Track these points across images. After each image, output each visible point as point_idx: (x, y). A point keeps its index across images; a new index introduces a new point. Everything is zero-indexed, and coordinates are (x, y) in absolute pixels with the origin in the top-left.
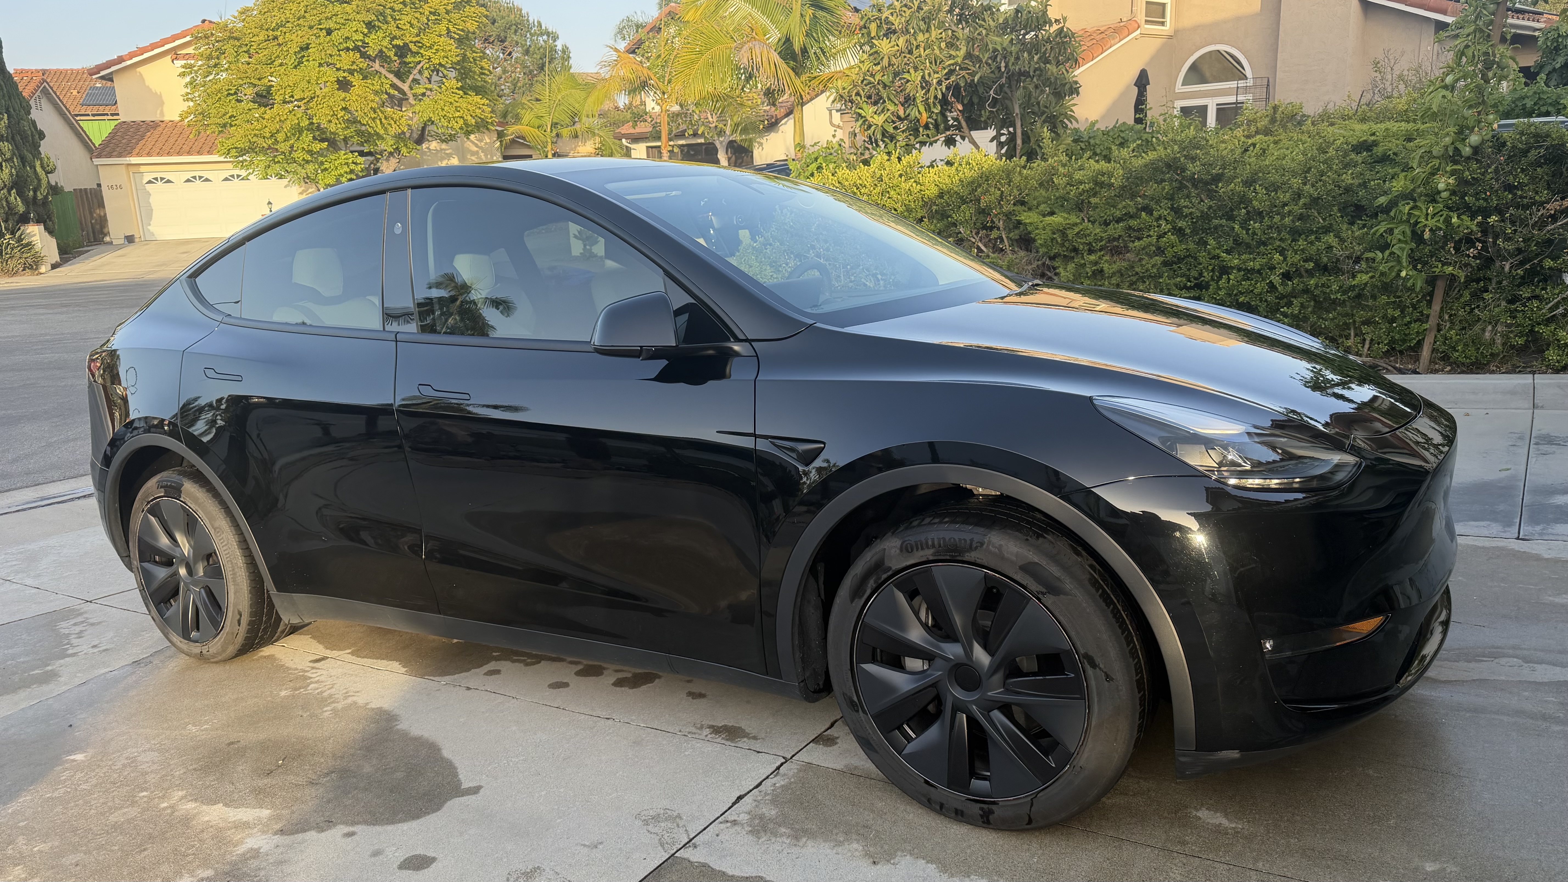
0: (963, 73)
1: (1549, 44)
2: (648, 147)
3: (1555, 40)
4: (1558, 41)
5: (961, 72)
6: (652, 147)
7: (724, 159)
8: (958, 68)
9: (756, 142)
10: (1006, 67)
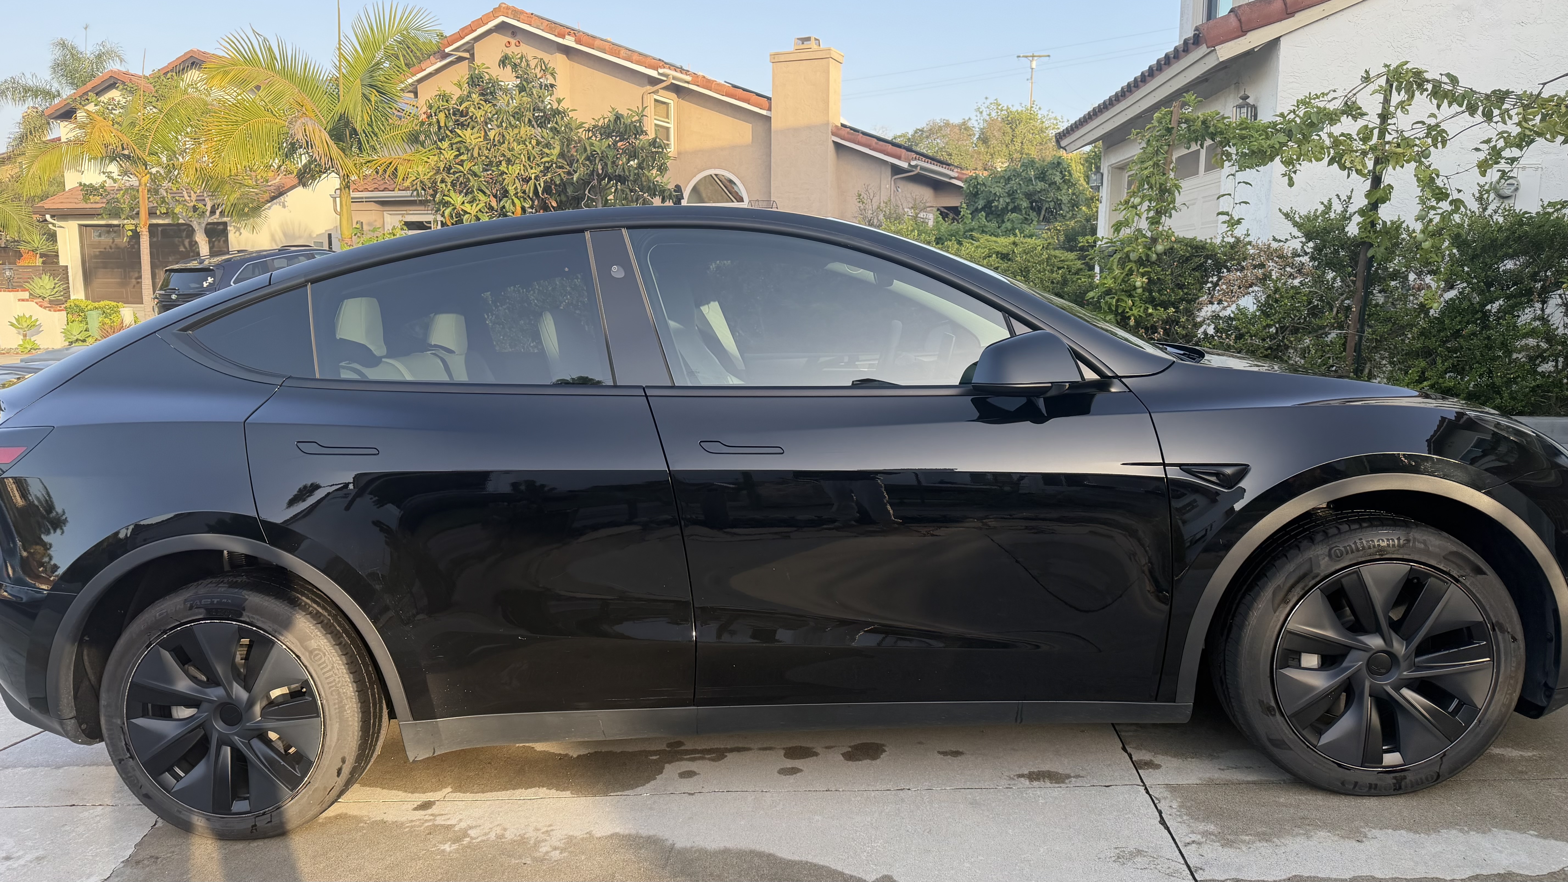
0: (560, 171)
1: (971, 189)
2: (80, 226)
3: (975, 187)
4: (977, 188)
5: (558, 170)
6: (86, 226)
7: (204, 242)
8: (554, 165)
9: (231, 226)
10: (602, 169)
